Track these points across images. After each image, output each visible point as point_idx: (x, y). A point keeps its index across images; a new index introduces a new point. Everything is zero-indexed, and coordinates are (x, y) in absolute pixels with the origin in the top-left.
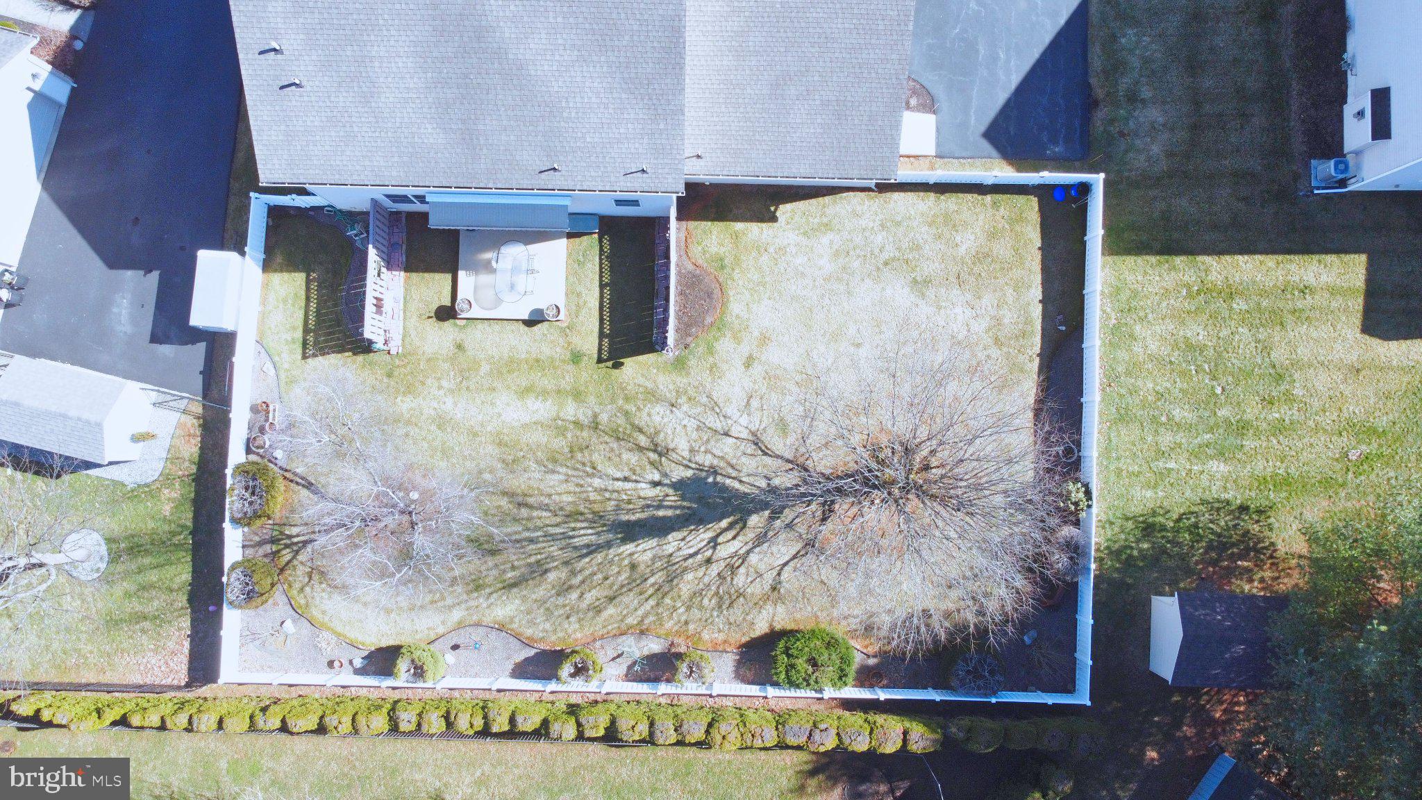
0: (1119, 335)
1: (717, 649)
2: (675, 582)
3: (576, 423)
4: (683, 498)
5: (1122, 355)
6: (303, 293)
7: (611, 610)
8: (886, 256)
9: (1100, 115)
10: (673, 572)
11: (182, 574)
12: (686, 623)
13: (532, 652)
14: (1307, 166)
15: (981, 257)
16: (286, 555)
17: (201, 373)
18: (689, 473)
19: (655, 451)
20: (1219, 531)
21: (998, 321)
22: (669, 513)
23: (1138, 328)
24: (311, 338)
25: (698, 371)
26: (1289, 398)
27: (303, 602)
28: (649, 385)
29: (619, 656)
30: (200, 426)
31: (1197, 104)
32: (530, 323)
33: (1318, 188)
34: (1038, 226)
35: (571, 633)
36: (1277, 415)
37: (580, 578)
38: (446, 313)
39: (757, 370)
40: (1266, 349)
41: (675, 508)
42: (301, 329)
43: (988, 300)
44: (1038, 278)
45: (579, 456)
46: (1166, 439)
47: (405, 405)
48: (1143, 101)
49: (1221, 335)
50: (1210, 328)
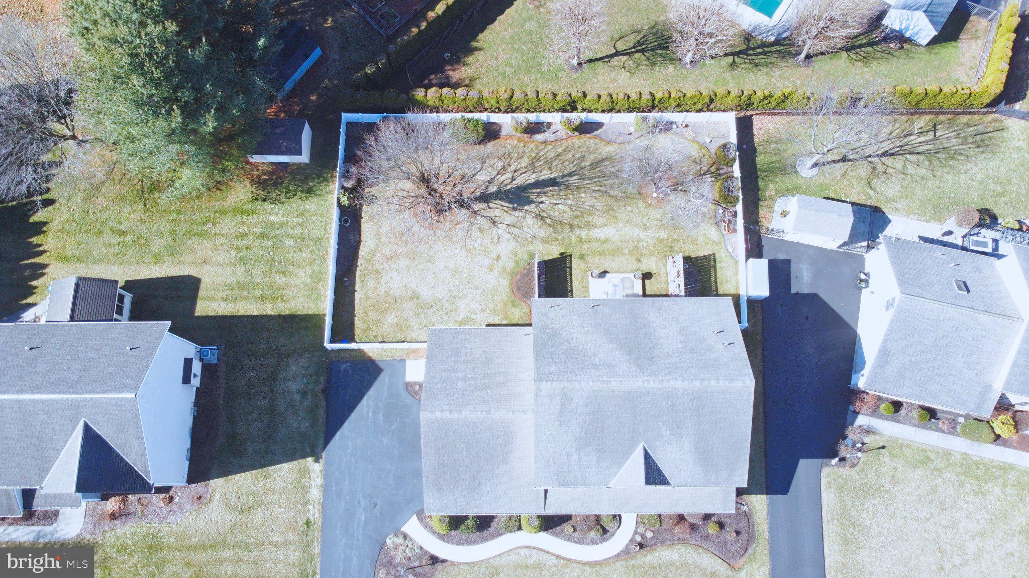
0: (318, 277)
1: (510, 137)
2: (531, 162)
3: (580, 228)
4: (528, 197)
5: (316, 269)
6: (719, 285)
7: (559, 151)
8: (431, 310)
9: (321, 386)
10: (532, 166)
11: (760, 160)
12: (525, 146)
13: (595, 133)
14: (219, 360)
15: (385, 311)
16: (713, 169)
17: (763, 246)
18: (525, 208)
19: (542, 216)
20: (276, 191)
21: (377, 281)
22: (534, 191)
23: (309, 281)
24: (712, 264)
25: (523, 253)
26: (238, 249)
27: (703, 150)
28: (546, 245)
29: (555, 133)
30: (760, 222)
31: (272, 391)
32: (606, 272)
33: (214, 349)
34: (356, 327)
35: (578, 140)
36: (244, 242)
37: (575, 163)
38: (647, 276)
39: (494, 255)
40: (247, 271)
41: (532, 193)
42: (717, 268)
43: (382, 291)
44: (357, 302)
45: (578, 213)
46: (298, 231)
47: (663, 234)
48: (299, 392)
49: (268, 279)
50: (274, 282)
